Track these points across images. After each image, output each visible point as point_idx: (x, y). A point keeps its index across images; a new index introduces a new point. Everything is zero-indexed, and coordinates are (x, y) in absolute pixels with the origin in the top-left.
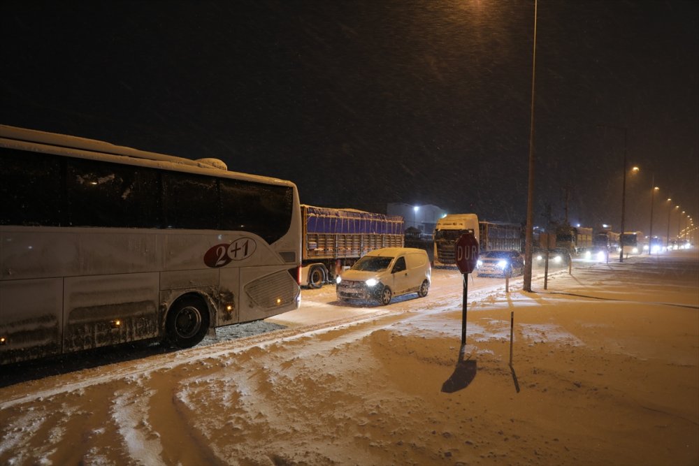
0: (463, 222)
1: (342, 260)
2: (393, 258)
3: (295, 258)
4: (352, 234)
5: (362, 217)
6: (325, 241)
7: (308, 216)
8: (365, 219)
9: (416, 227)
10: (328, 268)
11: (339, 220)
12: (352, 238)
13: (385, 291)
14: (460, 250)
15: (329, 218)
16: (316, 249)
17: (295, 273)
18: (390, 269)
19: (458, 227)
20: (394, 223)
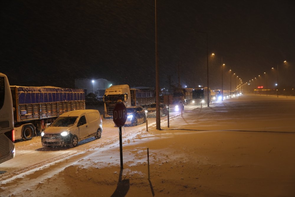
0: (121, 90)
1: (45, 120)
2: (78, 117)
3: (9, 124)
4: (51, 103)
5: (57, 91)
6: (32, 109)
7: (19, 93)
8: (59, 92)
9: (94, 93)
10: (36, 125)
11: (41, 94)
12: (51, 105)
13: (74, 138)
14: (116, 113)
15: (34, 93)
16: (26, 115)
17: (9, 135)
18: (76, 124)
19: (118, 93)
20: (78, 94)
